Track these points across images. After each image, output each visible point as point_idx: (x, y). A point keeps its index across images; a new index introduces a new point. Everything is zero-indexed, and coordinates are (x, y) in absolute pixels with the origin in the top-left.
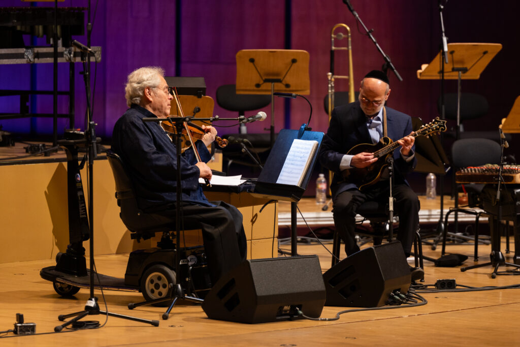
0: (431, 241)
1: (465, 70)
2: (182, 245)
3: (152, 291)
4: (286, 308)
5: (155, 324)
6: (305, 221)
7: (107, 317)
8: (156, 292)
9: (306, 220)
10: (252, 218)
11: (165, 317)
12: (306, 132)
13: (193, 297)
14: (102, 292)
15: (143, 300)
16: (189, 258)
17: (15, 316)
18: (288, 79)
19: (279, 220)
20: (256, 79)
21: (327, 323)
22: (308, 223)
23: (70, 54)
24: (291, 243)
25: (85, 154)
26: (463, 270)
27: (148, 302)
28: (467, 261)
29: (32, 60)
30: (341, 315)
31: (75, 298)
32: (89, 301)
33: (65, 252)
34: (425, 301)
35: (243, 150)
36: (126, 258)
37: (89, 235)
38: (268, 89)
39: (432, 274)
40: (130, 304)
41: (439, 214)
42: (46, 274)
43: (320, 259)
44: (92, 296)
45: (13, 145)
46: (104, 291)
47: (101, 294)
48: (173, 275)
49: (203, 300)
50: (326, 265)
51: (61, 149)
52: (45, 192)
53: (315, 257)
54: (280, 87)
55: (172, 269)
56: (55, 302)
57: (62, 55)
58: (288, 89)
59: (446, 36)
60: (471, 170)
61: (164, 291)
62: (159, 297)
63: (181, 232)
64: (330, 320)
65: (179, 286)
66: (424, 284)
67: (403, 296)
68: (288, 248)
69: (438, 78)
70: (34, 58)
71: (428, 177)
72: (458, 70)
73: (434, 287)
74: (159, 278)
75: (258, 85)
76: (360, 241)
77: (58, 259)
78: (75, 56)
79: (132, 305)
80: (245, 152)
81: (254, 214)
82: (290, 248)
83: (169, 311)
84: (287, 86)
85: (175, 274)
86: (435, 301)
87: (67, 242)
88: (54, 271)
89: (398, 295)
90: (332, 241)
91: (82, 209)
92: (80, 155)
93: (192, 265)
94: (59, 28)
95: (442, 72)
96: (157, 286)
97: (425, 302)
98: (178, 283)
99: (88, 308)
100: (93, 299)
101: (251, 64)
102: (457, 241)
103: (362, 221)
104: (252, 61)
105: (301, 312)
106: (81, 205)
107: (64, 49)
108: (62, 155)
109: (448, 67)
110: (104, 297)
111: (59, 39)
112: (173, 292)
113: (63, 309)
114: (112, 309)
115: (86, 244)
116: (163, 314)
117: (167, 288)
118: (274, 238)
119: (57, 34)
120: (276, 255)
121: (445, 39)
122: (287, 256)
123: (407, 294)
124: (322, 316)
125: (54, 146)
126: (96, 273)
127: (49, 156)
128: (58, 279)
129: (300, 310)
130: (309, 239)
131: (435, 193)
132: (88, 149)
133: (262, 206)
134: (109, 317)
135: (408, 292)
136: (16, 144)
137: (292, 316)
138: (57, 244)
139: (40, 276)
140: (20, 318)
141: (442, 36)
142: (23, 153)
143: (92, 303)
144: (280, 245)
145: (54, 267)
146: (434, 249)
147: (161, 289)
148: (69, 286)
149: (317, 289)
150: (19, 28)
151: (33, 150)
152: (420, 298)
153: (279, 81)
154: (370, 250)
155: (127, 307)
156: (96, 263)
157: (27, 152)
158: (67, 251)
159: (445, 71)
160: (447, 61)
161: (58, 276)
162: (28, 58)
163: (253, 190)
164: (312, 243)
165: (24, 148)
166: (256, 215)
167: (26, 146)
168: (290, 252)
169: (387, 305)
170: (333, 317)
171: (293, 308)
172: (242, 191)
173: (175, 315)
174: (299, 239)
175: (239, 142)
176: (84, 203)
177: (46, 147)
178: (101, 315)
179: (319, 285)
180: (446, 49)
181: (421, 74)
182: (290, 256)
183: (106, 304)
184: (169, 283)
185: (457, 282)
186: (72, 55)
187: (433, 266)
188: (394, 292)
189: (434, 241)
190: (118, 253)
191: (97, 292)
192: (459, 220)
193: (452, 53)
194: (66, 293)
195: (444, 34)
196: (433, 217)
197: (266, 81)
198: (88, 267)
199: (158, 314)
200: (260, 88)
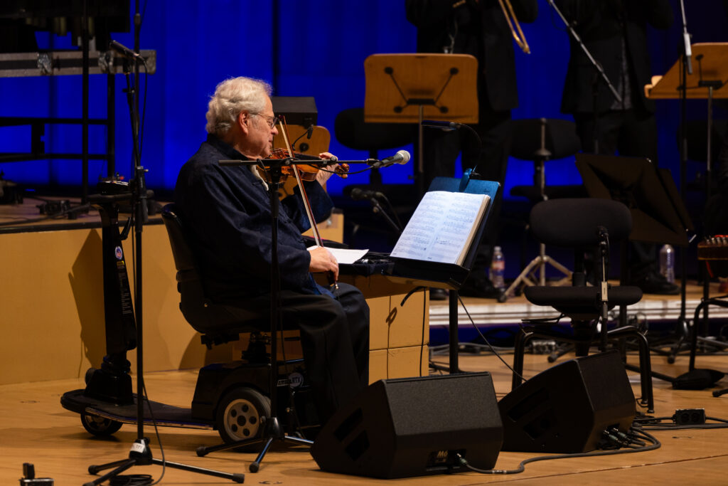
0: (667, 349)
1: (718, 85)
2: (279, 357)
3: (234, 429)
4: (441, 454)
5: (239, 479)
6: (471, 319)
7: (164, 469)
8: (241, 429)
9: (472, 316)
10: (388, 315)
11: (254, 469)
12: (472, 182)
13: (298, 437)
14: (156, 430)
15: (220, 442)
16: (290, 378)
17: (22, 468)
18: (445, 100)
19: (431, 318)
20: (396, 99)
21: (505, 477)
22: (475, 322)
23: (108, 61)
24: (449, 354)
25: (130, 215)
26: (716, 395)
27: (227, 445)
28: (722, 380)
29: (49, 70)
30: (526, 466)
31: (115, 440)
32: (136, 444)
33: (99, 367)
34: (658, 443)
35: (375, 209)
36: (194, 376)
37: (137, 343)
38: (414, 115)
39: (667, 402)
40: (200, 448)
41: (680, 307)
42: (70, 401)
43: (493, 377)
44: (140, 436)
45: (21, 202)
46: (158, 428)
47: (155, 432)
48: (266, 403)
49: (312, 442)
50: (503, 387)
51: (94, 209)
52: (70, 275)
53: (486, 375)
54: (432, 111)
55: (264, 394)
56: (85, 446)
57: (95, 62)
58: (444, 115)
59: (689, 32)
60: (721, 239)
61: (253, 429)
62: (245, 437)
63: (279, 333)
64: (509, 473)
65: (276, 420)
66: (656, 416)
67: (623, 435)
68: (445, 361)
69: (677, 97)
70: (53, 67)
71: (663, 251)
72: (707, 84)
73: (671, 421)
74: (245, 408)
75: (398, 109)
76: (556, 349)
77: (89, 378)
78: (115, 64)
79: (202, 450)
80: (377, 213)
81: (392, 310)
82: (447, 360)
83: (259, 460)
84: (444, 109)
85: (269, 401)
86: (673, 443)
87: (103, 352)
88: (82, 397)
89: (615, 434)
90: (512, 350)
91: (126, 301)
92: (122, 218)
93: (296, 389)
94: (90, 21)
95: (683, 87)
96: (242, 421)
97: (657, 445)
98: (273, 415)
99: (134, 455)
100: (143, 441)
101: (388, 76)
102: (707, 349)
103: (558, 318)
104: (389, 71)
105: (464, 461)
106: (123, 296)
107: (99, 53)
108: (95, 217)
109: (692, 80)
110: (158, 437)
111: (91, 38)
112: (266, 429)
113: (96, 456)
114: (172, 456)
115: (131, 355)
116: (250, 464)
117: (257, 424)
118: (422, 345)
119: (88, 30)
120: (426, 372)
121: (687, 37)
122: (445, 373)
123: (629, 431)
124: (498, 467)
125: (83, 203)
126: (147, 400)
127: (75, 218)
128: (89, 410)
129: (463, 457)
130: (478, 346)
131: (673, 276)
132: (134, 208)
133: (405, 295)
134: (168, 469)
135: (631, 429)
136: (25, 200)
137: (451, 467)
138: (87, 355)
139: (60, 405)
140: (29, 470)
141: (683, 32)
142: (36, 214)
143: (140, 448)
144: (432, 357)
145: (82, 390)
146: (671, 361)
147: (248, 425)
148: (106, 421)
149: (489, 426)
150: (29, 21)
151: (50, 210)
152: (650, 439)
153: (431, 102)
154: (571, 363)
155: (195, 454)
156: (146, 383)
157: (41, 212)
158: (103, 365)
159: (688, 86)
160: (691, 71)
161: (89, 405)
162: (43, 67)
163: (390, 271)
164: (482, 353)
165: (37, 206)
166: (395, 310)
167: (40, 203)
168: (448, 366)
169: (597, 449)
170: (515, 467)
171: (452, 454)
172: (372, 274)
173: (270, 465)
174: (462, 347)
175: (369, 196)
176: (129, 291)
177: (72, 205)
178: (154, 466)
179: (493, 419)
180: (689, 52)
181: (650, 90)
182: (448, 373)
183: (162, 449)
184: (260, 416)
185: (708, 413)
186: (111, 64)
187: (669, 388)
188: (610, 429)
189: (672, 349)
190: (181, 369)
191: (148, 429)
192: (711, 316)
193: (699, 58)
194: (100, 432)
195: (685, 29)
196: (669, 311)
197: (411, 102)
198: (135, 390)
199: (243, 464)
200: (403, 113)
